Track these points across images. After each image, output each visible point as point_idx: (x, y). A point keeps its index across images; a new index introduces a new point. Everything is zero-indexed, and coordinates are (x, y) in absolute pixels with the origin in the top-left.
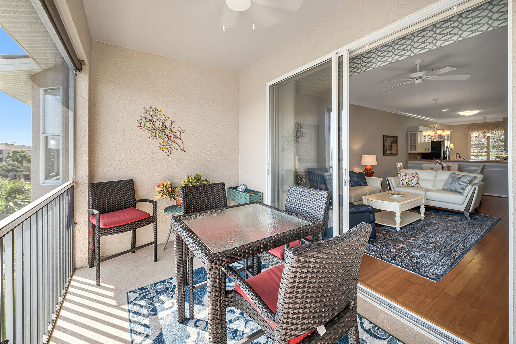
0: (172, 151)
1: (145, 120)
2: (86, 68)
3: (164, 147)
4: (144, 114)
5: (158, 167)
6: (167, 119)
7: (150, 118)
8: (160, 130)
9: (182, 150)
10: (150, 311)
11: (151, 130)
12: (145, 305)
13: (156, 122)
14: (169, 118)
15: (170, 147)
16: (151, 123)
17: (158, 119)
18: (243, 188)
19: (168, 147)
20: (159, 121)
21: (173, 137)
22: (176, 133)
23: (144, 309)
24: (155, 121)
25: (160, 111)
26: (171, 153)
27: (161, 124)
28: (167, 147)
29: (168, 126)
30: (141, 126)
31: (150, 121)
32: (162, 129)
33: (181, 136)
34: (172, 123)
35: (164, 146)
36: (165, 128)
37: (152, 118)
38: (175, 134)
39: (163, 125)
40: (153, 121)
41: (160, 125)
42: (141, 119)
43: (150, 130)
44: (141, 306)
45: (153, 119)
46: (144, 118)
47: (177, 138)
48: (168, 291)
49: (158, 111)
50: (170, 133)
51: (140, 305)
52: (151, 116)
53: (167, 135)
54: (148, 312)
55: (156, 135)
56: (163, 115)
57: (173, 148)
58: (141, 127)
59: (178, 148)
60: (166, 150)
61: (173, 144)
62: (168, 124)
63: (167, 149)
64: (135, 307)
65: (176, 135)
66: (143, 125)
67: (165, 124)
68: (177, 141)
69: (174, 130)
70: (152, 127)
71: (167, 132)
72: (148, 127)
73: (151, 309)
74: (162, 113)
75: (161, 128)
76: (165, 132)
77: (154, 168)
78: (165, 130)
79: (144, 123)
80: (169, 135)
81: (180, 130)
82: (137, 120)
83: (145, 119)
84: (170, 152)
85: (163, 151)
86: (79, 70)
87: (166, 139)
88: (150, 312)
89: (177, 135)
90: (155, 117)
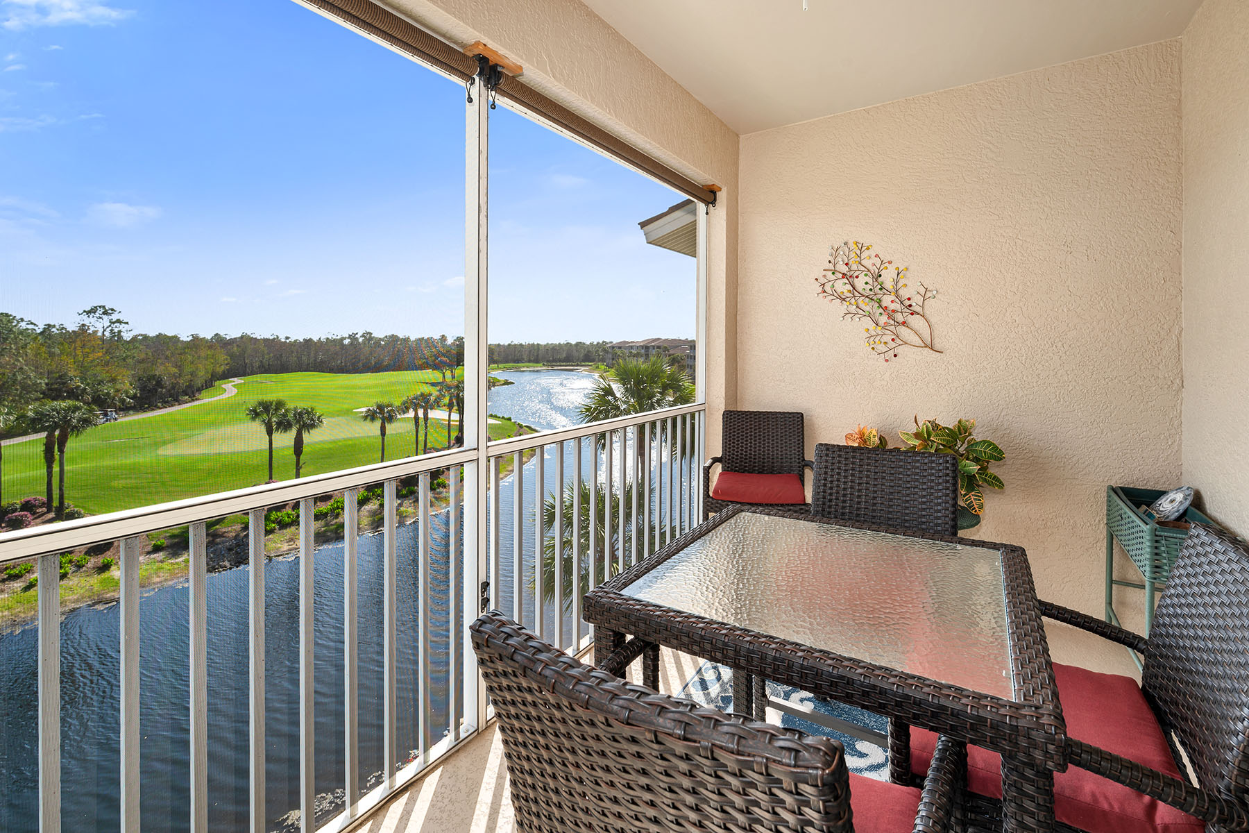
0: (899, 350)
1: (833, 277)
2: (722, 196)
3: (877, 340)
4: (830, 262)
5: (863, 388)
6: (887, 265)
7: (844, 269)
8: (867, 297)
9: (926, 346)
10: (722, 696)
11: (847, 299)
12: (726, 680)
13: (857, 277)
14: (890, 262)
15: (893, 340)
16: (847, 281)
17: (863, 269)
18: (1176, 504)
19: (888, 338)
20: (866, 275)
21: (902, 313)
22: (909, 299)
23: (718, 685)
24: (855, 275)
25: (868, 249)
26: (895, 356)
27: (870, 281)
28: (885, 339)
29: (889, 285)
30: (824, 292)
31: (843, 277)
32: (871, 293)
33: (925, 307)
34: (898, 274)
35: (879, 337)
36: (881, 289)
37: (847, 270)
38: (908, 303)
39: (876, 284)
40: (851, 277)
41: (866, 283)
42: (824, 276)
43: (844, 299)
44: (719, 678)
45: (850, 270)
46: (831, 272)
47: (912, 314)
48: (779, 687)
49: (864, 249)
50: (892, 302)
51: (719, 674)
52: (847, 264)
53: (886, 307)
54: (718, 696)
55: (858, 310)
56: (877, 256)
57: (902, 343)
58: (825, 294)
59: (915, 340)
60: (882, 348)
61: (903, 331)
62: (888, 278)
63: (886, 343)
64: (712, 671)
65: (910, 306)
66: (828, 288)
67: (880, 279)
68: (915, 321)
69: (904, 293)
70: (849, 291)
71: (887, 300)
72: (839, 291)
73: (727, 695)
74: (872, 252)
75: (871, 290)
76: (880, 301)
77: (853, 390)
78: (879, 296)
79: (831, 283)
80: (892, 306)
81: (922, 291)
82: (817, 279)
83: (833, 273)
84: (891, 353)
85: (873, 348)
86: (711, 203)
87: (883, 319)
88: (719, 698)
89: (914, 304)
90: (854, 267)
